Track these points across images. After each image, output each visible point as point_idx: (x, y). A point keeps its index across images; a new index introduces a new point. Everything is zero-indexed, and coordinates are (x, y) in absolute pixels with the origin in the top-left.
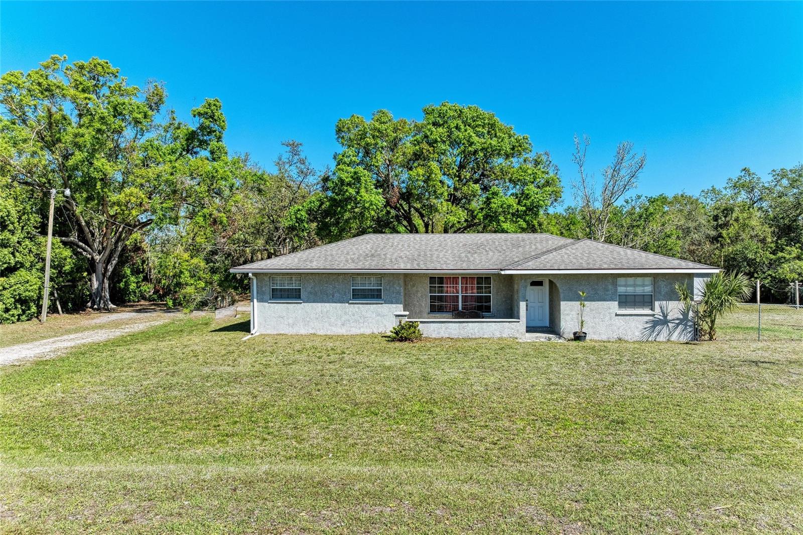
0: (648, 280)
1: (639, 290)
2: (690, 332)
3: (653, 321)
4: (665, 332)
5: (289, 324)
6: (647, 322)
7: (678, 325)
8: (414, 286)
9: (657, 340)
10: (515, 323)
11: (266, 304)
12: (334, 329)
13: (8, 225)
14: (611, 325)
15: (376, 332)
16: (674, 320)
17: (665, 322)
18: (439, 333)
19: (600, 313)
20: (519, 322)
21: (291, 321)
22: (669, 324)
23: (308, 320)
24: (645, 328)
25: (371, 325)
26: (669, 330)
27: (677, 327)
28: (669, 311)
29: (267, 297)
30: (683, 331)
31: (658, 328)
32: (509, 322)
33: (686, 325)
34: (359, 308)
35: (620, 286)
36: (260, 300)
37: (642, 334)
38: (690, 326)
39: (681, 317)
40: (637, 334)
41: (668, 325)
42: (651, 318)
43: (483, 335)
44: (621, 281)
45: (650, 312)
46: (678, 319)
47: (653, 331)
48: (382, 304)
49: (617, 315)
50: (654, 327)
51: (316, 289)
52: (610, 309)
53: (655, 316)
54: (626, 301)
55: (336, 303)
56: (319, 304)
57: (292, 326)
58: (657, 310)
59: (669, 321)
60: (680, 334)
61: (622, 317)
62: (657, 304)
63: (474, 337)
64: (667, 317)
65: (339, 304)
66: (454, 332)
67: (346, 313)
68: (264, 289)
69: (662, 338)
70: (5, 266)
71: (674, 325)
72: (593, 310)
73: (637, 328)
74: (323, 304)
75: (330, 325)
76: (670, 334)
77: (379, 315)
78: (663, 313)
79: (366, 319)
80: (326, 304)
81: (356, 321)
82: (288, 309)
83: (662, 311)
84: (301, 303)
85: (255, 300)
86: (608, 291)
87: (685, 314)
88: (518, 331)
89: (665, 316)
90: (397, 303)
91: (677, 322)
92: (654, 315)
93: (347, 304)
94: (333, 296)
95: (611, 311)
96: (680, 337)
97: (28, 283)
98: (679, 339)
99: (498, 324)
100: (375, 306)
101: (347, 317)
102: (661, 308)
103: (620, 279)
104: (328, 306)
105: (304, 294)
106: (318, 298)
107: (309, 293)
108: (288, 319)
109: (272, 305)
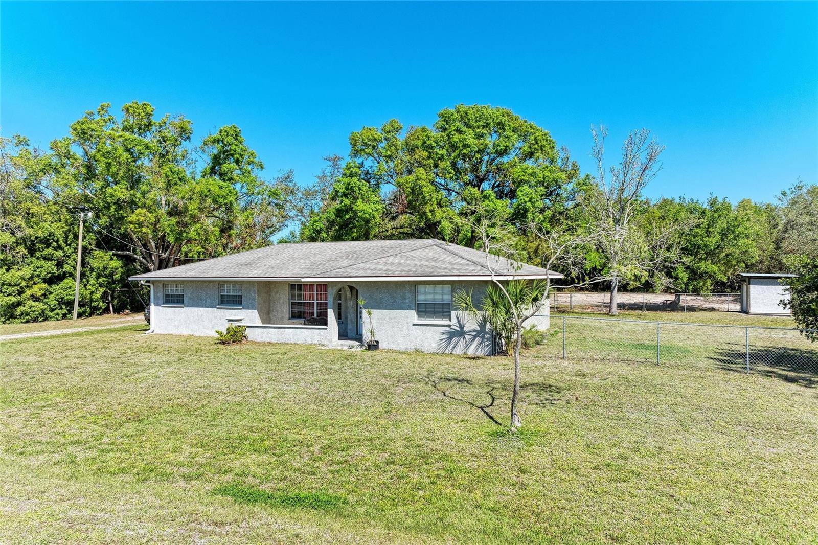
0: (448, 288)
1: (438, 298)
2: (487, 346)
3: (449, 332)
4: (461, 344)
5: (175, 326)
6: (443, 333)
7: (475, 337)
8: (277, 292)
9: (454, 352)
10: (324, 330)
11: (161, 308)
12: (207, 332)
13: (51, 243)
14: (408, 335)
16: (470, 332)
17: (461, 333)
18: (262, 338)
19: (398, 322)
20: (326, 329)
21: (177, 323)
22: (466, 336)
23: (188, 322)
24: (442, 340)
26: (466, 341)
27: (474, 340)
28: (465, 322)
29: (162, 301)
30: (480, 344)
31: (455, 340)
32: (319, 329)
33: (483, 338)
34: (224, 313)
35: (421, 294)
36: (157, 304)
37: (439, 345)
38: (488, 339)
39: (479, 329)
40: (434, 345)
41: (464, 337)
42: (448, 329)
43: (298, 341)
44: (421, 289)
45: (445, 323)
46: (475, 331)
47: (449, 343)
48: (241, 309)
49: (414, 325)
50: (450, 339)
51: (194, 295)
52: (408, 318)
53: (452, 327)
54: (426, 310)
55: (207, 307)
56: (196, 309)
57: (177, 327)
58: (454, 320)
59: (466, 333)
60: (477, 348)
61: (419, 327)
62: (453, 313)
63: (289, 342)
64: (463, 328)
65: (210, 309)
66: (274, 337)
67: (215, 317)
68: (159, 295)
69: (459, 351)
70: (49, 275)
71: (470, 337)
72: (392, 319)
73: (434, 339)
74: (199, 309)
75: (204, 328)
76: (467, 346)
78: (460, 324)
81: (222, 325)
82: (176, 312)
83: (459, 322)
84: (185, 307)
85: (153, 304)
86: (406, 299)
87: (483, 325)
88: (326, 338)
89: (462, 327)
90: (252, 309)
91: (474, 334)
92: (449, 326)
93: (216, 309)
94: (206, 302)
95: (409, 320)
96: (477, 350)
97: (70, 289)
98: (475, 353)
99: (309, 330)
100: (236, 310)
101: (216, 321)
102: (458, 318)
103: (419, 286)
104: (202, 310)
105: (186, 300)
106: (197, 303)
107: (190, 298)
108: (175, 321)
109: (164, 308)
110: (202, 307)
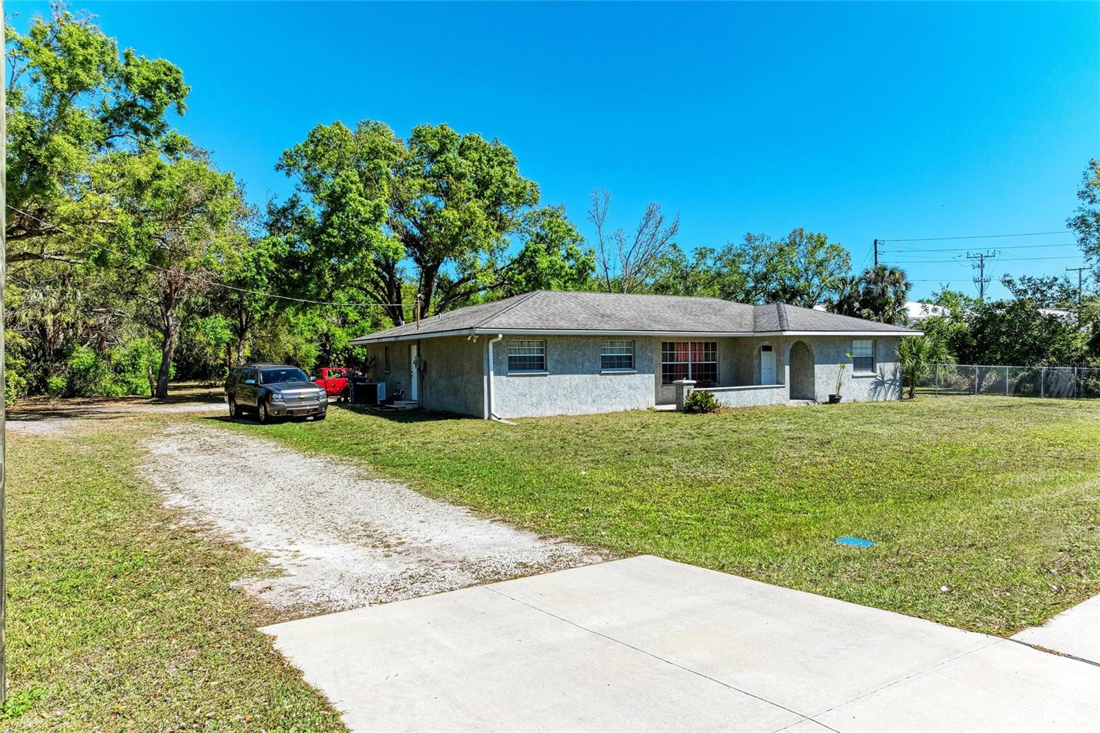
0: (869, 343)
1: (868, 352)
2: (898, 391)
3: (876, 382)
4: (883, 392)
5: (532, 405)
6: (871, 384)
7: (891, 385)
9: (878, 400)
10: (782, 389)
11: (504, 378)
12: (584, 407)
14: (851, 387)
15: (629, 409)
16: (888, 381)
17: (882, 383)
20: (780, 387)
21: (534, 399)
22: (885, 384)
23: (555, 397)
24: (870, 389)
25: (623, 400)
26: (885, 390)
27: (890, 387)
28: (885, 372)
29: (505, 367)
30: (894, 390)
31: (879, 388)
32: (777, 388)
33: (895, 385)
34: (610, 380)
35: (856, 348)
36: (497, 373)
37: (869, 395)
38: (898, 386)
39: (893, 378)
40: (866, 395)
41: (885, 386)
42: (874, 379)
44: (856, 343)
45: (872, 374)
46: (890, 380)
47: (875, 392)
48: (634, 374)
49: (853, 377)
50: (876, 388)
51: (564, 357)
52: (849, 371)
53: (877, 377)
54: (857, 363)
55: (586, 374)
56: (568, 377)
57: (537, 405)
58: (878, 372)
59: (885, 382)
60: (892, 393)
61: (857, 379)
62: (877, 366)
63: (749, 405)
64: (884, 378)
65: (590, 376)
66: (734, 401)
67: (597, 387)
68: (501, 357)
69: (881, 397)
71: (888, 385)
72: (837, 373)
73: (866, 389)
74: (571, 376)
75: (580, 403)
76: (886, 394)
77: (630, 388)
78: (882, 375)
79: (618, 393)
80: (575, 376)
81: (608, 396)
82: (531, 384)
83: (881, 373)
84: (546, 375)
85: (492, 373)
86: (846, 353)
87: (895, 374)
88: (784, 396)
90: (649, 372)
91: (890, 382)
92: (875, 377)
93: (598, 375)
94: (583, 365)
95: (850, 373)
96: (892, 396)
98: (891, 398)
99: (769, 390)
100: (627, 376)
101: (598, 391)
102: (880, 369)
103: (854, 342)
104: (577, 379)
105: (550, 363)
106: (566, 368)
107: (557, 362)
108: (531, 397)
109: (511, 379)
110: (578, 373)
